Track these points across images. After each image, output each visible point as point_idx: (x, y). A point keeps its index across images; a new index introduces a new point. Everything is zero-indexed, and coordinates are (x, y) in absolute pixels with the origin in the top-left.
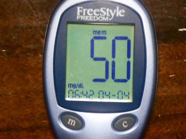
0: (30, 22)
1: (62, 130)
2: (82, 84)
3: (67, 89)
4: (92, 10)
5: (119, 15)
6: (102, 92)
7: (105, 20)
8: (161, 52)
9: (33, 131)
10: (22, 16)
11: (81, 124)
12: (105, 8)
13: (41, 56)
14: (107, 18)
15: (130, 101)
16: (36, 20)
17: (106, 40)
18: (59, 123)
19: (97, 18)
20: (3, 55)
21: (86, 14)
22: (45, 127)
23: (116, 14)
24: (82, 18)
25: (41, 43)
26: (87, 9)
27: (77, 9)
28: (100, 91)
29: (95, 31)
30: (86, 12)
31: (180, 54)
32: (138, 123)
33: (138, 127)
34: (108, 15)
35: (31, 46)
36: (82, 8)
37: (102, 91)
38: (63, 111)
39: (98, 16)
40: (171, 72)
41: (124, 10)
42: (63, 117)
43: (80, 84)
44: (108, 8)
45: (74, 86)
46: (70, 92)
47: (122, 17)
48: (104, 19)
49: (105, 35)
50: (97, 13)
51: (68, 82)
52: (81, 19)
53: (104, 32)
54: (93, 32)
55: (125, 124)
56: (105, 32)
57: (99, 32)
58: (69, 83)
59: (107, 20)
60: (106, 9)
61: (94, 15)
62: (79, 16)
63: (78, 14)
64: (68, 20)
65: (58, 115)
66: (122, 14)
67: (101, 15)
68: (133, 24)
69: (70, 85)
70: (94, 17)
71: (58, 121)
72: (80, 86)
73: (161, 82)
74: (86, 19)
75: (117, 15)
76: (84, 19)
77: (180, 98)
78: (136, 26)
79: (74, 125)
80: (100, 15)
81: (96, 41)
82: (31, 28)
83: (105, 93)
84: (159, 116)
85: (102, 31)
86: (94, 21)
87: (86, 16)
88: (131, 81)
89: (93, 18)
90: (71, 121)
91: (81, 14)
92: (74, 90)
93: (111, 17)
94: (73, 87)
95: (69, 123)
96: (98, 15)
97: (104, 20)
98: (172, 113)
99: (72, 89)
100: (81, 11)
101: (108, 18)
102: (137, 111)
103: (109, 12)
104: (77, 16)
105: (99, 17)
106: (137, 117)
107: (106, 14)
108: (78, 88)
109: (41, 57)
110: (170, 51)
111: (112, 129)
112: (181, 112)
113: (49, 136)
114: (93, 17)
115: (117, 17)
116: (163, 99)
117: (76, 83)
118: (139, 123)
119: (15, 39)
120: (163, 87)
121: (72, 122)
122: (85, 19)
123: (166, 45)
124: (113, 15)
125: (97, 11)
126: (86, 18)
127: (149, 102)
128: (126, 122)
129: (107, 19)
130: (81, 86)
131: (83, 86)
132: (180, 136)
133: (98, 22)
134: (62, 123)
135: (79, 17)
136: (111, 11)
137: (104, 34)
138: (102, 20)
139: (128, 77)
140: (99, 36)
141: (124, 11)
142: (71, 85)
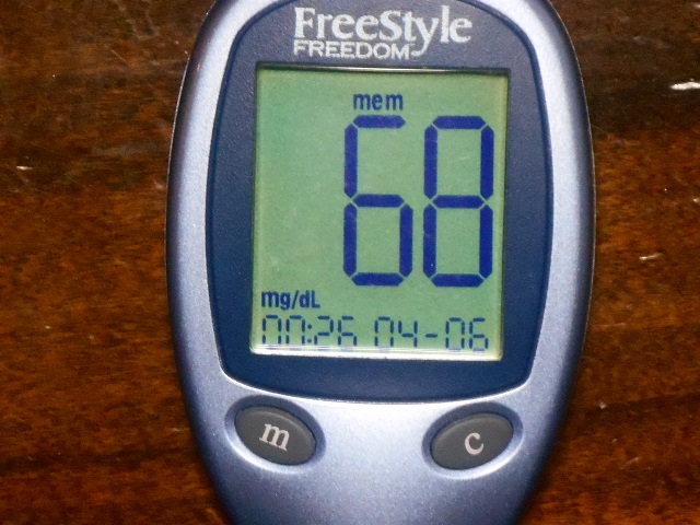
0: (122, 64)
1: (240, 463)
2: (313, 293)
3: (259, 312)
4: (350, 20)
5: (449, 38)
6: (389, 323)
7: (400, 55)
8: (609, 171)
9: (133, 466)
10: (90, 40)
11: (308, 443)
12: (398, 13)
13: (160, 187)
14: (406, 49)
15: (492, 355)
16: (141, 54)
17: (403, 128)
18: (228, 437)
19: (370, 47)
20: (20, 184)
21: (329, 36)
22: (177, 450)
23: (438, 33)
24: (313, 48)
25: (160, 140)
26: (330, 17)
27: (294, 14)
28: (381, 319)
29: (361, 97)
30: (328, 25)
31: (678, 178)
32: (521, 437)
33: (521, 452)
34: (409, 37)
35: (124, 152)
36: (312, 11)
37: (387, 319)
38: (244, 395)
39: (373, 43)
40: (645, 244)
41: (469, 19)
42: (244, 416)
43: (307, 292)
44: (410, 13)
45: (284, 300)
46: (269, 321)
47: (460, 46)
48: (393, 51)
49: (397, 112)
50: (369, 30)
51: (260, 285)
52: (311, 54)
53: (396, 99)
54: (356, 97)
55: (474, 444)
56: (398, 101)
57: (377, 98)
58: (266, 290)
59: (407, 56)
60: (403, 15)
61: (356, 39)
62: (302, 42)
63: (299, 32)
64: (262, 57)
65: (226, 407)
66: (461, 32)
67: (382, 36)
68: (503, 72)
69: (267, 298)
70: (359, 45)
71: (225, 432)
72: (304, 302)
73: (607, 281)
74: (328, 54)
75: (444, 39)
76: (321, 54)
77: (680, 339)
78: (513, 79)
79: (283, 446)
80: (378, 37)
81: (364, 135)
82: (121, 83)
83: (400, 324)
84: (603, 406)
85: (388, 98)
86: (357, 59)
87: (328, 43)
88: (494, 283)
89: (354, 49)
90: (272, 433)
91: (310, 33)
92: (284, 315)
93: (418, 44)
94: (280, 304)
95: (264, 438)
96: (373, 37)
97: (393, 57)
98: (651, 395)
99: (275, 311)
100: (310, 23)
101: (411, 49)
102: (520, 393)
103: (414, 26)
104: (296, 42)
105: (378, 46)
106: (520, 415)
107: (403, 33)
108: (298, 310)
109: (160, 192)
110: (641, 164)
111: (427, 460)
112: (682, 393)
113: (193, 486)
114: (353, 44)
115: (445, 44)
116: (616, 342)
117: (291, 288)
118: (527, 439)
119: (64, 125)
120: (614, 298)
121: (276, 434)
122: (324, 51)
123: (627, 143)
124: (427, 37)
125: (367, 23)
126: (328, 50)
127: (561, 361)
128: (477, 436)
129: (405, 53)
130: (308, 300)
131: (316, 303)
132: (679, 480)
133: (372, 62)
134: (238, 439)
135: (302, 45)
136: (420, 23)
137: (394, 108)
138: (386, 56)
139: (486, 267)
140: (377, 116)
141: (468, 24)
142: (270, 297)
